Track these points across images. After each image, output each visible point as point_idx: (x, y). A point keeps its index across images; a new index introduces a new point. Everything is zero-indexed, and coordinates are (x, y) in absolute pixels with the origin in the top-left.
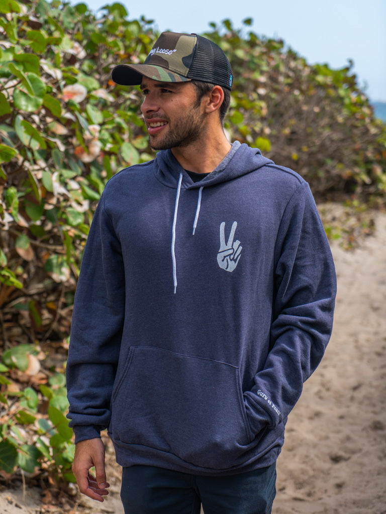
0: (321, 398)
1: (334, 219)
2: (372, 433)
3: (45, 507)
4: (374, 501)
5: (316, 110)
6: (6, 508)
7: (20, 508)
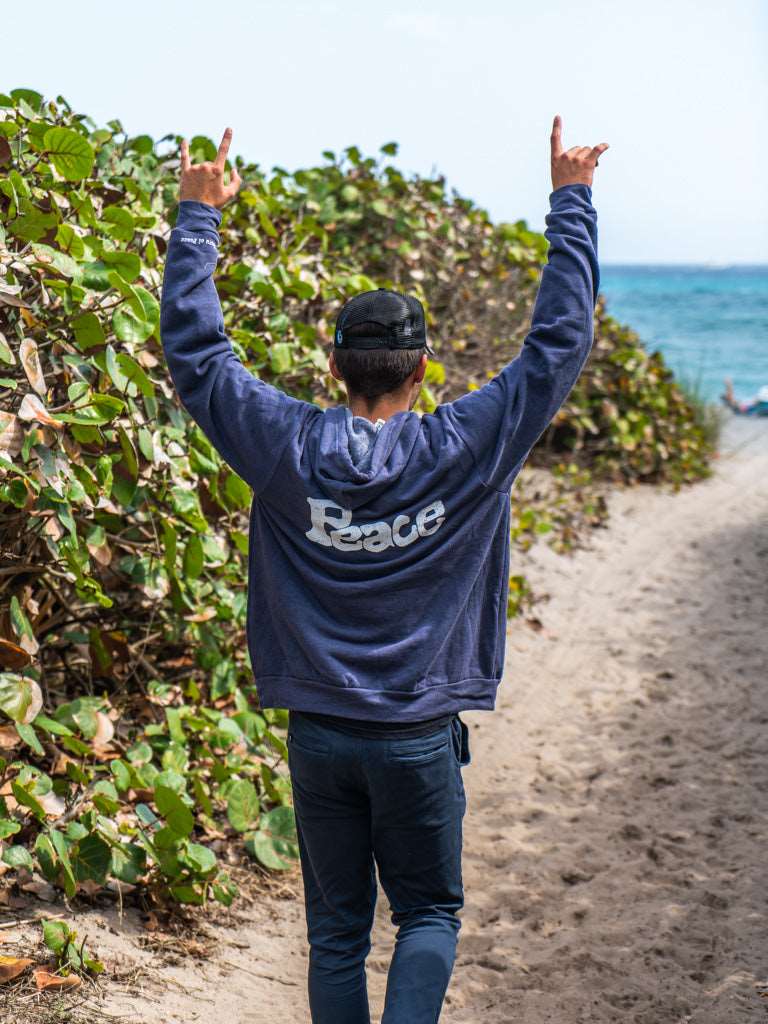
0: (539, 791)
1: (537, 497)
2: (622, 842)
3: (152, 934)
4: (633, 936)
5: (511, 306)
6: (98, 934)
7: (117, 935)
